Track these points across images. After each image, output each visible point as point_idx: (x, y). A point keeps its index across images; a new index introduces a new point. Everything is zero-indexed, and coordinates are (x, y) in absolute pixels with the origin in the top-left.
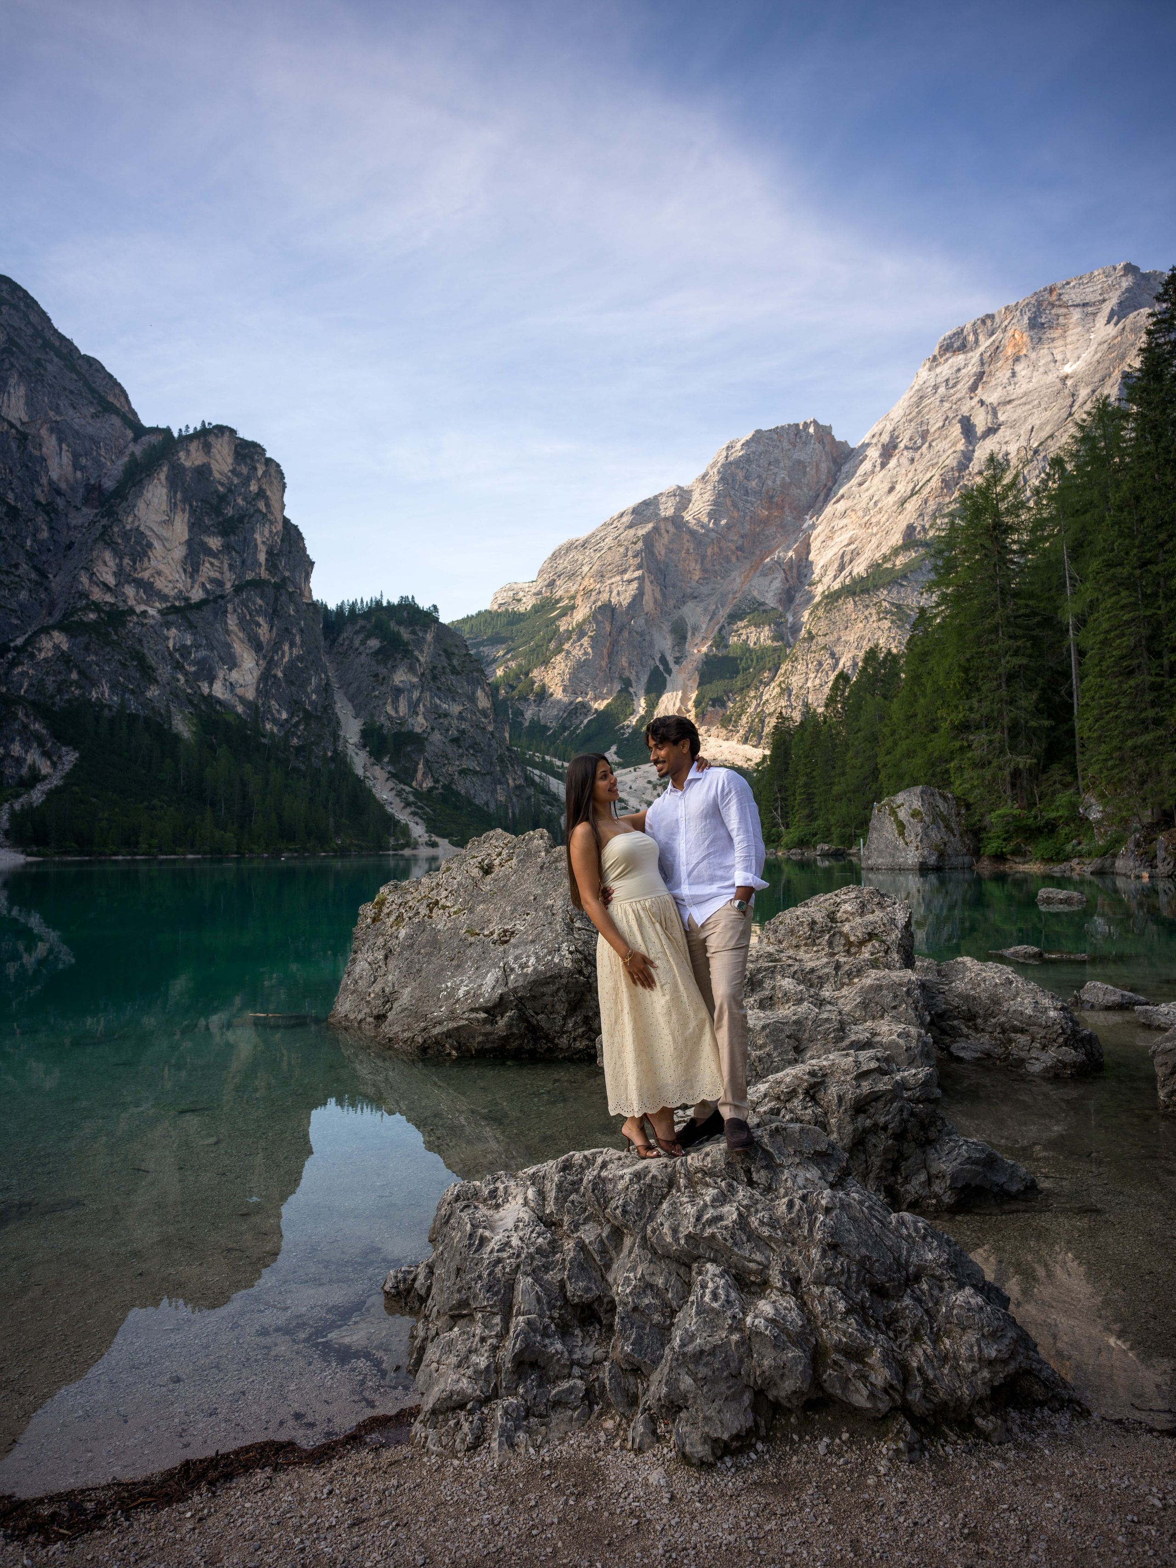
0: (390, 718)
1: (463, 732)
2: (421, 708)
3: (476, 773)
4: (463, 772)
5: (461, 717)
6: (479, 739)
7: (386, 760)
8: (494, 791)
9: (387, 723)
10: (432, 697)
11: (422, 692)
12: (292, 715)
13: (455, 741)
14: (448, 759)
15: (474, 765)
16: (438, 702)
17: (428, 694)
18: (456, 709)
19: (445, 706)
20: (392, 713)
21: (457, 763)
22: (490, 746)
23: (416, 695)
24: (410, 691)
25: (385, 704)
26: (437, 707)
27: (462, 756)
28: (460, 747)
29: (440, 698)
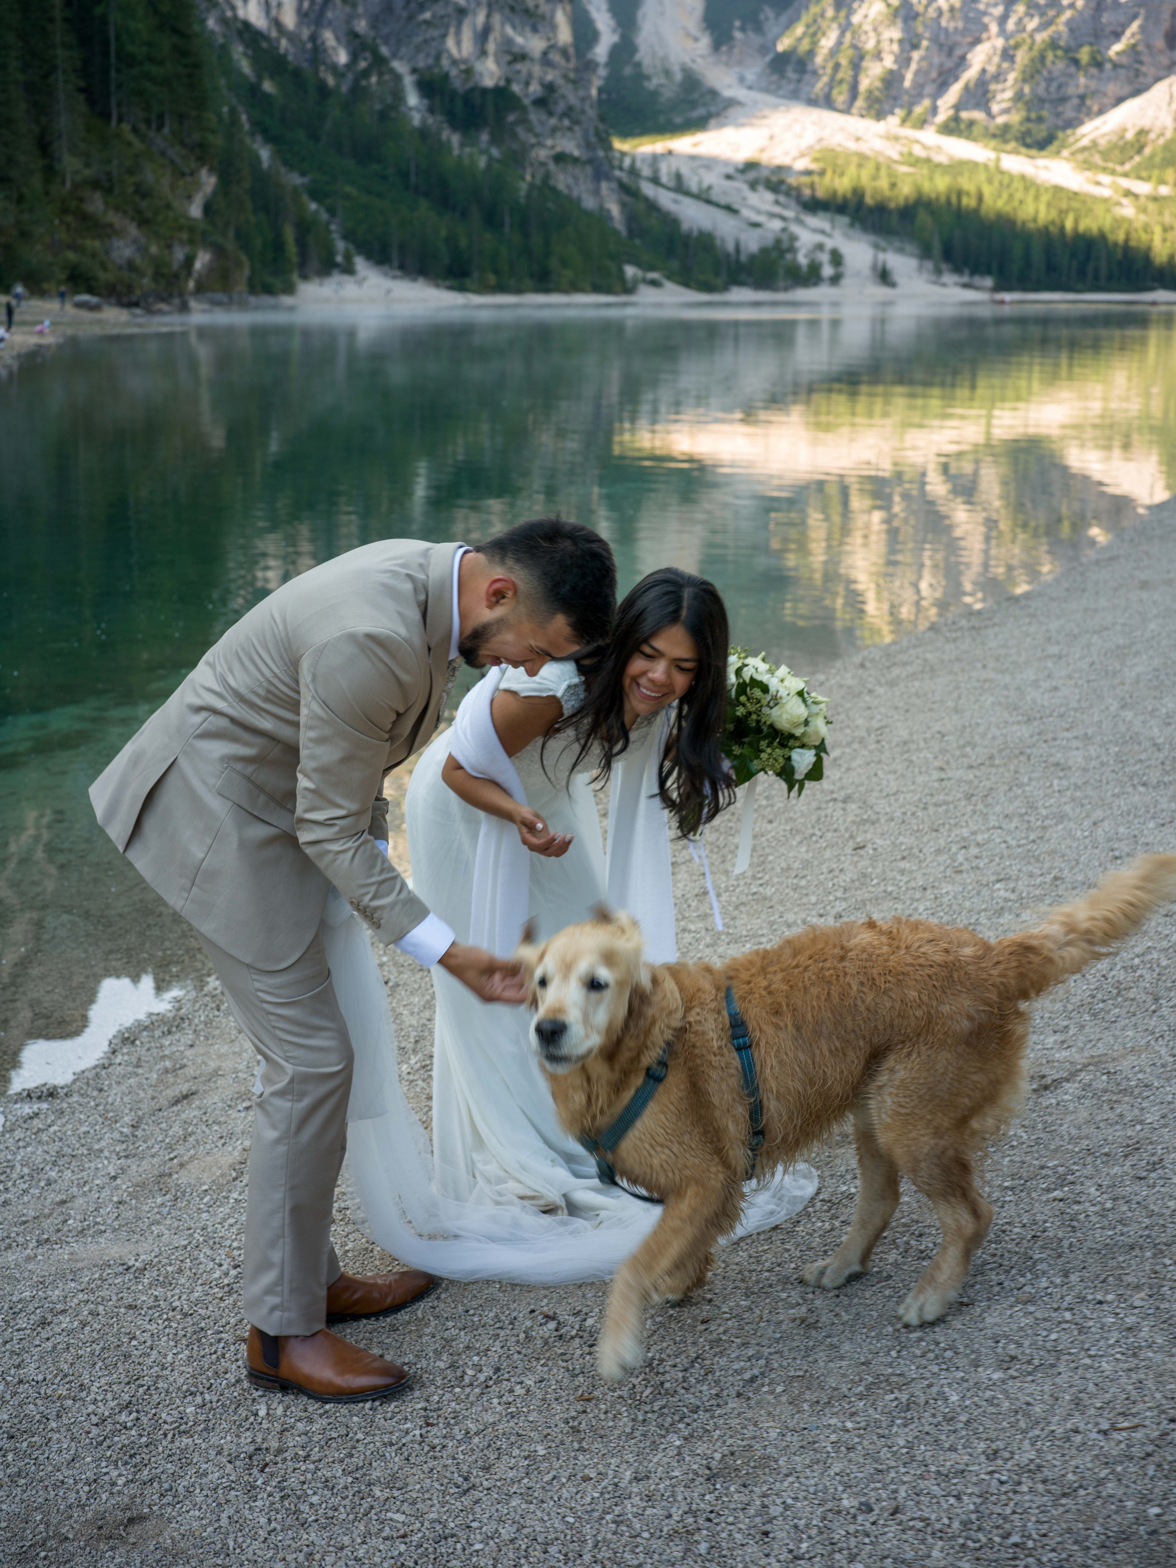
0: (454, 62)
1: (550, 88)
2: (491, 47)
3: (576, 160)
4: (560, 158)
5: (545, 60)
6: (573, 100)
7: (485, 137)
8: (597, 192)
9: (454, 72)
10: (503, 25)
11: (489, 16)
12: (354, 57)
13: (541, 103)
14: (537, 135)
15: (569, 145)
16: (509, 31)
17: (497, 19)
18: (535, 44)
19: (519, 40)
20: (454, 51)
21: (549, 142)
22: (583, 112)
23: (481, 18)
24: (475, 14)
25: (444, 36)
26: (509, 42)
27: (554, 130)
28: (550, 114)
29: (514, 27)
